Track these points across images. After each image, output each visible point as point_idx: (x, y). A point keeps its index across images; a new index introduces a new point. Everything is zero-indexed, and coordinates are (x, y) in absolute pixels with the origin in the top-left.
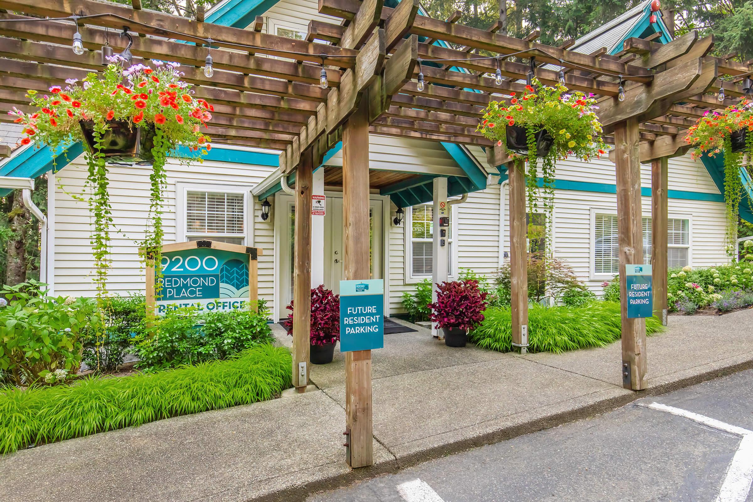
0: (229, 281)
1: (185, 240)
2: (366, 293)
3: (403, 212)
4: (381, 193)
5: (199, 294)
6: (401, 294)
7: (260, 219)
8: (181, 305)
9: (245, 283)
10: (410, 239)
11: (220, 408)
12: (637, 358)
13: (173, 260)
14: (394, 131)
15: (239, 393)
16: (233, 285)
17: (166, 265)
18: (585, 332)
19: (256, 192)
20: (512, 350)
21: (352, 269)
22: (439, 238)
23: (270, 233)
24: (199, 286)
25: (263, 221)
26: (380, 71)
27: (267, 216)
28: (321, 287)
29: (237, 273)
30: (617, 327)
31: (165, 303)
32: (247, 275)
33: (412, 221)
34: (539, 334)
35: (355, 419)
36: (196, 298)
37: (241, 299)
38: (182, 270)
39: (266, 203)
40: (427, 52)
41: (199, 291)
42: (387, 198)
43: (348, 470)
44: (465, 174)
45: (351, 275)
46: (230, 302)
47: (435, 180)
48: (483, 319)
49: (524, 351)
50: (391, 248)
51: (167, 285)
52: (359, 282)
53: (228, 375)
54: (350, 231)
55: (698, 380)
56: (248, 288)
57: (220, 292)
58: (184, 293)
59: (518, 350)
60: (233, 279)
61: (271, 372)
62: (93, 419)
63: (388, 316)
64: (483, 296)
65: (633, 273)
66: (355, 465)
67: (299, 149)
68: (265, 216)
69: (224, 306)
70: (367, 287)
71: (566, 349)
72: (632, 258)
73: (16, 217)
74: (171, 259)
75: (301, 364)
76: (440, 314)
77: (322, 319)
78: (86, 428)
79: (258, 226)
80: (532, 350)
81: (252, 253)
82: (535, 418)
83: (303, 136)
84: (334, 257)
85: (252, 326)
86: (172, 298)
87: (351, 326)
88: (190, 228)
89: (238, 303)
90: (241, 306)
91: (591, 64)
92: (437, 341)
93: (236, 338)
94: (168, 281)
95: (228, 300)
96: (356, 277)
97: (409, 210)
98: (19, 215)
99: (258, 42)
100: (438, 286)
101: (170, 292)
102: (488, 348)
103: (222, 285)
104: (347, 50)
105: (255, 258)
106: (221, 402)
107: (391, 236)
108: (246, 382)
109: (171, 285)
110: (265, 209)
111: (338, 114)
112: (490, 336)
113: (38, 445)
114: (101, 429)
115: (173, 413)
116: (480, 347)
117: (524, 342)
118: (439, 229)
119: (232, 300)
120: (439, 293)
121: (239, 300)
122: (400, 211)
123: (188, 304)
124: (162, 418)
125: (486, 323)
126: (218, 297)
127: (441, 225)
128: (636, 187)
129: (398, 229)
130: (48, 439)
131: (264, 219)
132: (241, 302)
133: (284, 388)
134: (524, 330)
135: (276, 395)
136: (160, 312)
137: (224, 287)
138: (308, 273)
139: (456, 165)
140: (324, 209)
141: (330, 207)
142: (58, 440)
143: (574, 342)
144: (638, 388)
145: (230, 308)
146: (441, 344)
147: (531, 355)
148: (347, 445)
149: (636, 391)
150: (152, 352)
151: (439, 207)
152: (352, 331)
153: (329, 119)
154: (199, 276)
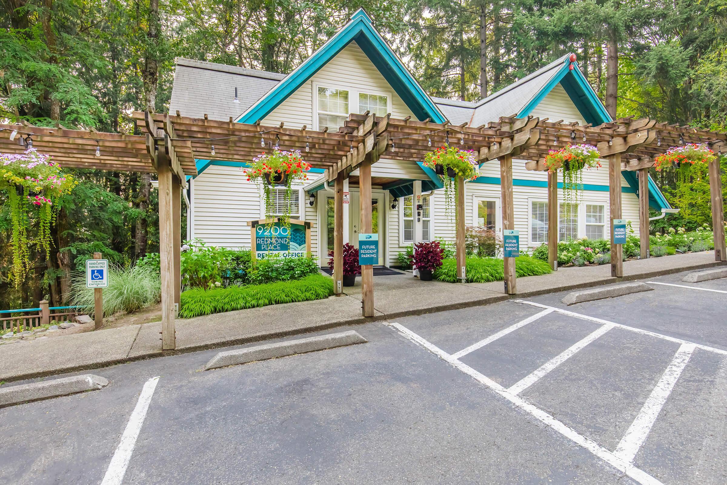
0: (295, 241)
1: (265, 218)
2: (370, 239)
3: (397, 201)
4: (383, 189)
5: (279, 248)
6: (397, 253)
7: (309, 205)
8: (269, 254)
9: (303, 243)
10: (402, 218)
11: (299, 301)
12: (510, 278)
13: (265, 229)
14: (387, 157)
15: (308, 294)
16: (297, 243)
18: (499, 271)
19: (306, 189)
20: (457, 282)
21: (364, 229)
22: (417, 217)
23: (314, 214)
24: (279, 244)
25: (310, 206)
26: (375, 145)
27: (313, 202)
28: (348, 244)
29: (299, 237)
30: (521, 270)
31: (261, 252)
32: (305, 238)
33: (403, 207)
34: (473, 272)
35: (366, 295)
36: (277, 250)
37: (302, 252)
38: (270, 234)
39: (312, 196)
40: (398, 129)
41: (279, 246)
42: (387, 192)
43: (363, 318)
44: (430, 179)
45: (364, 231)
47: (414, 182)
48: (442, 264)
49: (463, 281)
50: (390, 223)
51: (262, 242)
52: (367, 234)
53: (301, 286)
54: (363, 212)
55: (548, 291)
56: (306, 245)
57: (290, 247)
58: (271, 247)
59: (459, 281)
60: (297, 240)
61: (323, 286)
62: (241, 303)
63: (389, 267)
64: (442, 251)
65: (508, 234)
66: (366, 315)
67: (337, 170)
68: (311, 203)
69: (292, 255)
70: (371, 237)
71: (488, 280)
72: (507, 227)
73: (141, 203)
75: (338, 282)
76: (416, 261)
77: (349, 260)
78: (239, 306)
79: (308, 210)
80: (468, 281)
81: (308, 225)
82: (454, 303)
83: (339, 164)
84: (354, 229)
85: (310, 266)
86: (264, 250)
87: (364, 254)
88: (268, 210)
90: (301, 256)
91: (478, 132)
92: (416, 278)
93: (301, 271)
94: (263, 240)
95: (295, 252)
96: (365, 233)
97: (401, 200)
98: (143, 202)
99: (326, 136)
100: (416, 245)
101: (263, 246)
102: (444, 281)
103: (291, 243)
104: (361, 136)
105: (309, 228)
106: (300, 299)
107: (390, 216)
108: (311, 290)
109: (264, 242)
110: (312, 199)
111: (357, 161)
112: (444, 274)
113: (218, 313)
114: (245, 308)
115: (277, 302)
116: (440, 280)
117: (463, 276)
118: (417, 211)
119: (297, 252)
120: (416, 249)
121: (300, 252)
122: (395, 200)
123: (273, 254)
124: (272, 304)
125: (443, 267)
126: (289, 250)
127: (418, 209)
128: (510, 190)
129: (394, 212)
130: (223, 310)
131: (311, 205)
132: (301, 254)
133: (330, 295)
134: (463, 269)
135: (326, 297)
136: (258, 258)
137: (292, 244)
138: (342, 234)
139: (425, 173)
140: (349, 200)
141: (352, 197)
142: (227, 311)
143: (493, 277)
144: (511, 293)
145: (295, 256)
146: (418, 280)
147: (467, 284)
148: (363, 307)
149: (510, 294)
150: (258, 277)
151: (416, 198)
152: (365, 256)
153: (353, 160)
154: (278, 238)
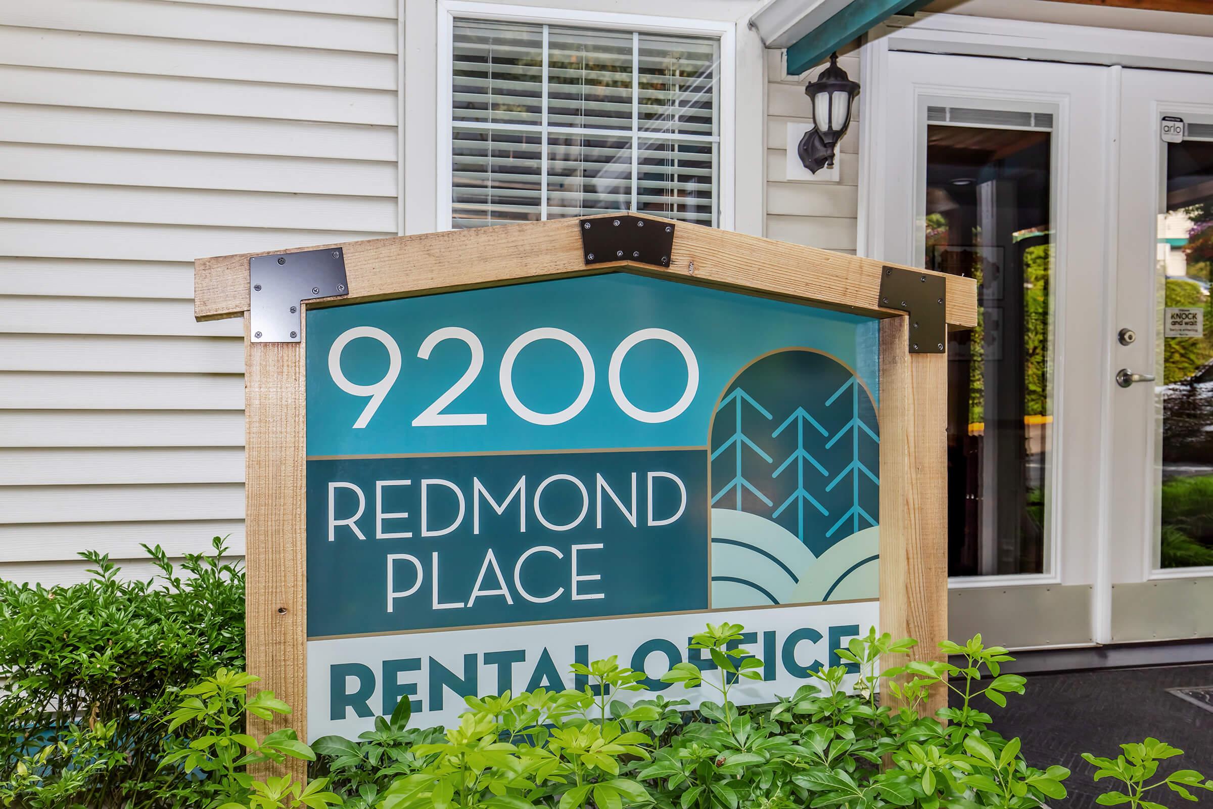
0: (765, 495)
5: (583, 587)
7: (794, 169)
8: (470, 661)
9: (856, 509)
13: (425, 352)
16: (788, 521)
17: (379, 391)
24: (586, 532)
25: (804, 174)
27: (832, 147)
29: (813, 442)
31: (373, 649)
36: (565, 609)
37: (837, 614)
38: (480, 419)
41: (587, 562)
46: (770, 637)
51: (389, 526)
57: (715, 570)
58: (490, 582)
60: (789, 481)
68: (821, 149)
74: (409, 348)
79: (785, 202)
86: (416, 614)
89: (813, 635)
90: (835, 660)
94: (393, 499)
95: (759, 621)
101: (405, 575)
103: (721, 520)
109: (412, 524)
119: (783, 621)
121: (824, 618)
123: (520, 656)
126: (701, 602)
131: (813, 165)
132: (836, 633)
136: (337, 713)
137: (734, 532)
145: (770, 675)
154: (585, 465)
